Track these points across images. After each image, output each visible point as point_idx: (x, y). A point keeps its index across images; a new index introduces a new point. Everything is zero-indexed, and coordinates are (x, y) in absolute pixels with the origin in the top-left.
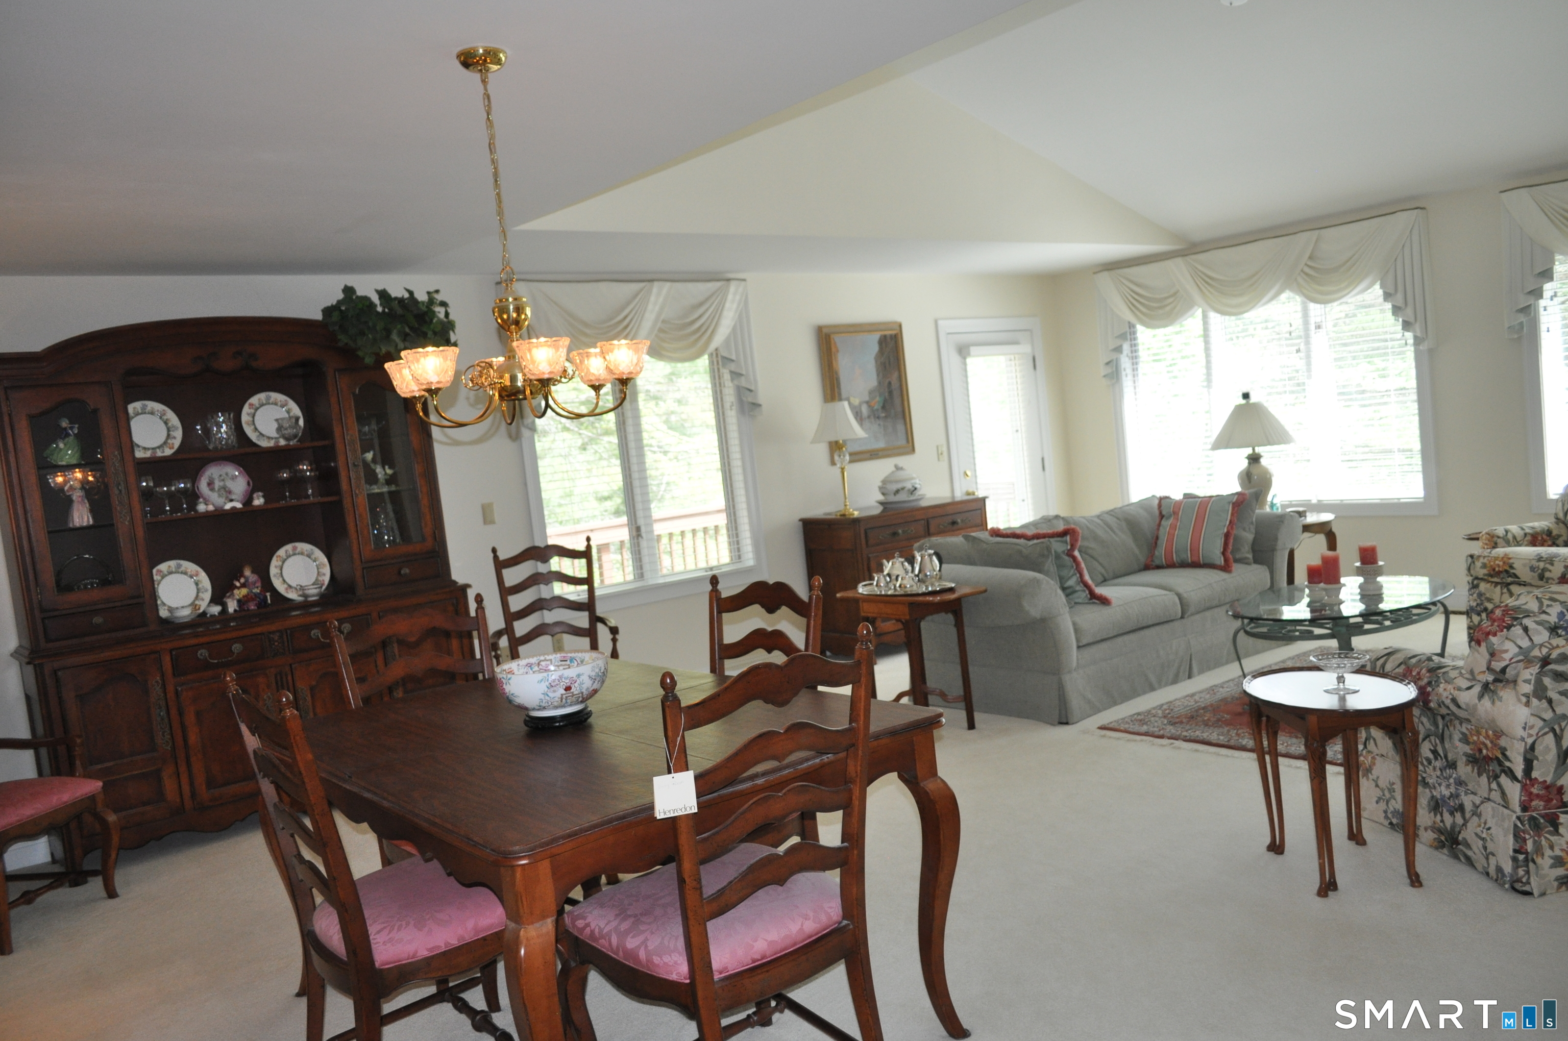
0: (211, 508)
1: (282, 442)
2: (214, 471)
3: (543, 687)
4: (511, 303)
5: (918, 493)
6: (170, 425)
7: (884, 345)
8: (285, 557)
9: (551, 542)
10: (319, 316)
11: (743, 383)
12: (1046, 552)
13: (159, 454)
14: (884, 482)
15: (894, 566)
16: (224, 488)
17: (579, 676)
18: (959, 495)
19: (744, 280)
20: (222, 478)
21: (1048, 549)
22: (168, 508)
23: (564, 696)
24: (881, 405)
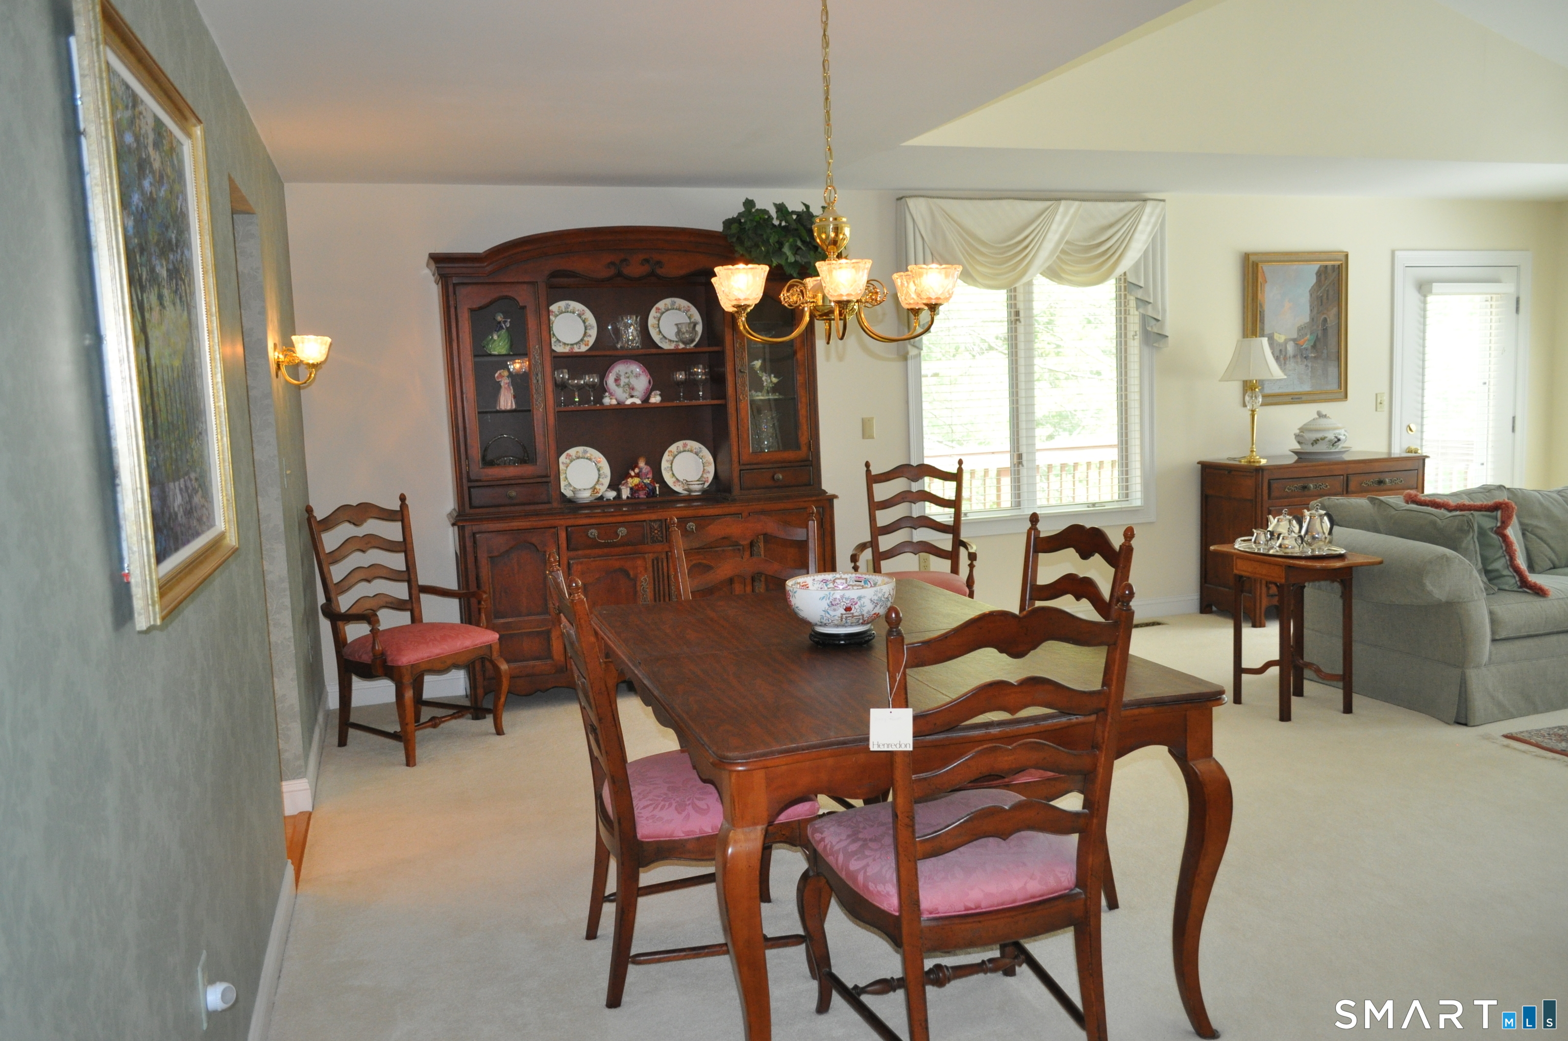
0: (614, 402)
1: (681, 346)
2: (620, 368)
3: (824, 604)
4: (831, 222)
5: (1341, 445)
6: (587, 324)
7: (1323, 277)
8: (676, 453)
9: (927, 461)
10: (719, 228)
11: (1150, 311)
12: (1466, 528)
13: (576, 350)
14: (1302, 430)
15: (1279, 524)
16: (628, 384)
17: (860, 598)
18: (1397, 452)
19: (1164, 201)
20: (627, 375)
21: (1470, 524)
22: (577, 400)
23: (844, 616)
24: (1312, 344)
